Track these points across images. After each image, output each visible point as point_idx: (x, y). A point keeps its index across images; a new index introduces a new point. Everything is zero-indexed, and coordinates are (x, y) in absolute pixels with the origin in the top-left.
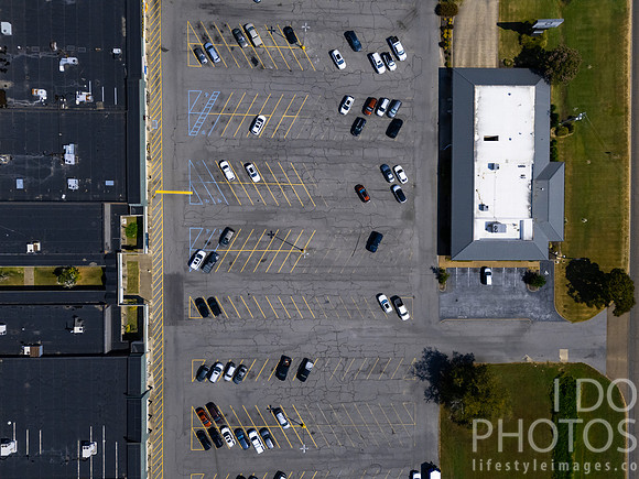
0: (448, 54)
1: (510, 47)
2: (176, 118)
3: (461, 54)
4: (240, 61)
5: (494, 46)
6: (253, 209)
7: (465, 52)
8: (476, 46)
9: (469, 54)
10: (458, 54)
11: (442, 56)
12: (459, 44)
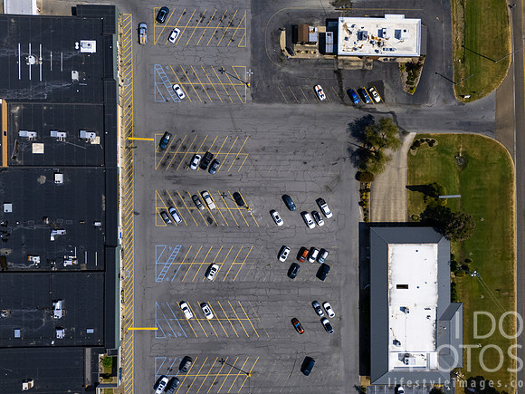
0: (366, 212)
1: (416, 205)
2: (145, 268)
3: (377, 211)
4: (198, 221)
5: (404, 204)
6: (208, 340)
7: (380, 210)
8: (389, 204)
9: (384, 211)
10: (374, 211)
11: (361, 213)
12: (375, 203)
